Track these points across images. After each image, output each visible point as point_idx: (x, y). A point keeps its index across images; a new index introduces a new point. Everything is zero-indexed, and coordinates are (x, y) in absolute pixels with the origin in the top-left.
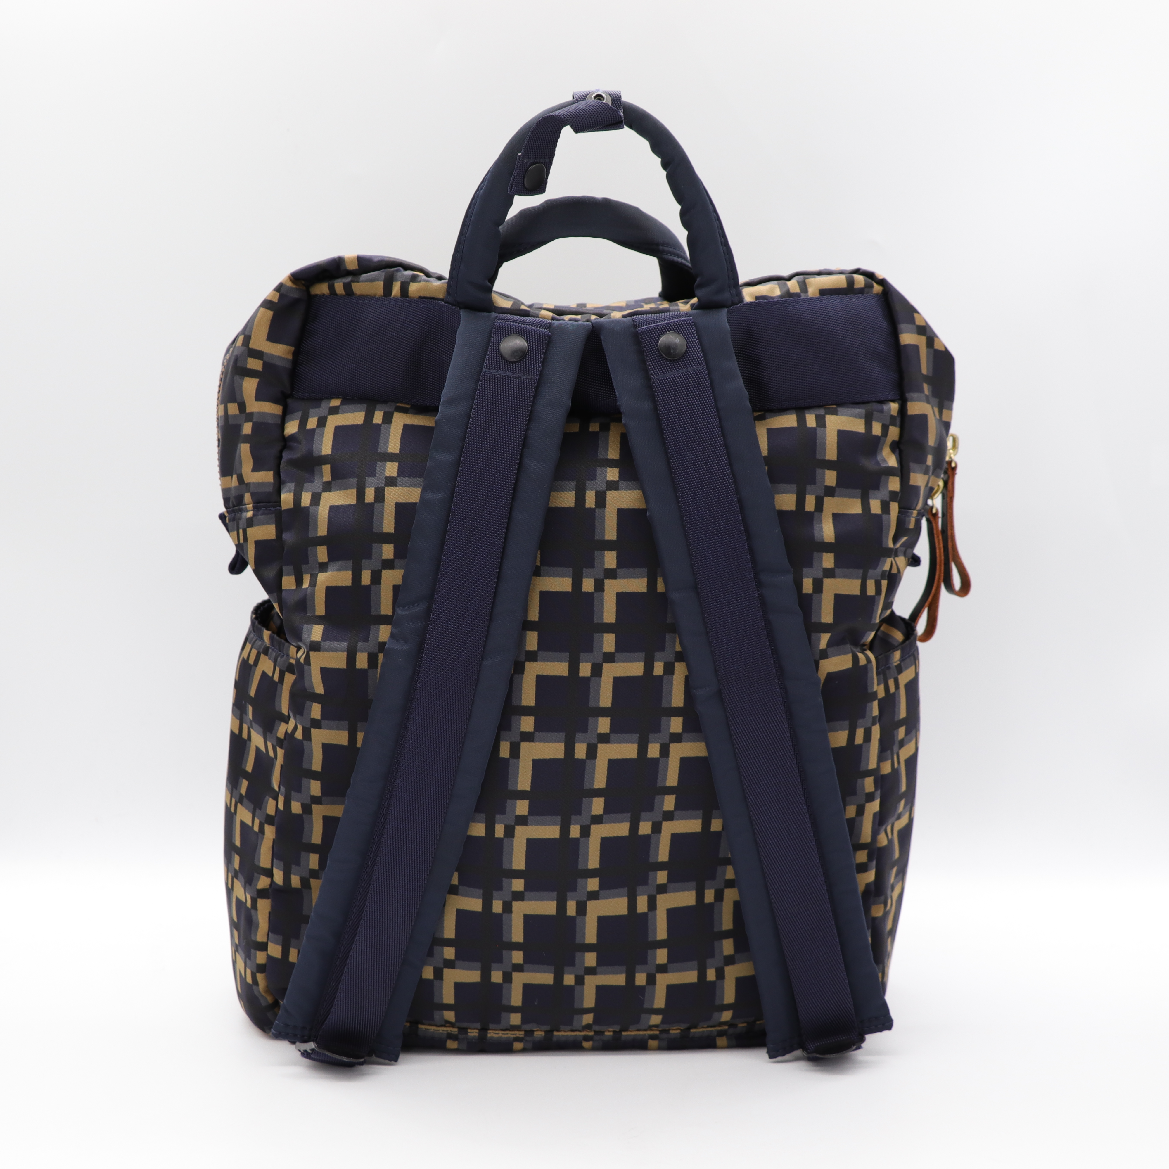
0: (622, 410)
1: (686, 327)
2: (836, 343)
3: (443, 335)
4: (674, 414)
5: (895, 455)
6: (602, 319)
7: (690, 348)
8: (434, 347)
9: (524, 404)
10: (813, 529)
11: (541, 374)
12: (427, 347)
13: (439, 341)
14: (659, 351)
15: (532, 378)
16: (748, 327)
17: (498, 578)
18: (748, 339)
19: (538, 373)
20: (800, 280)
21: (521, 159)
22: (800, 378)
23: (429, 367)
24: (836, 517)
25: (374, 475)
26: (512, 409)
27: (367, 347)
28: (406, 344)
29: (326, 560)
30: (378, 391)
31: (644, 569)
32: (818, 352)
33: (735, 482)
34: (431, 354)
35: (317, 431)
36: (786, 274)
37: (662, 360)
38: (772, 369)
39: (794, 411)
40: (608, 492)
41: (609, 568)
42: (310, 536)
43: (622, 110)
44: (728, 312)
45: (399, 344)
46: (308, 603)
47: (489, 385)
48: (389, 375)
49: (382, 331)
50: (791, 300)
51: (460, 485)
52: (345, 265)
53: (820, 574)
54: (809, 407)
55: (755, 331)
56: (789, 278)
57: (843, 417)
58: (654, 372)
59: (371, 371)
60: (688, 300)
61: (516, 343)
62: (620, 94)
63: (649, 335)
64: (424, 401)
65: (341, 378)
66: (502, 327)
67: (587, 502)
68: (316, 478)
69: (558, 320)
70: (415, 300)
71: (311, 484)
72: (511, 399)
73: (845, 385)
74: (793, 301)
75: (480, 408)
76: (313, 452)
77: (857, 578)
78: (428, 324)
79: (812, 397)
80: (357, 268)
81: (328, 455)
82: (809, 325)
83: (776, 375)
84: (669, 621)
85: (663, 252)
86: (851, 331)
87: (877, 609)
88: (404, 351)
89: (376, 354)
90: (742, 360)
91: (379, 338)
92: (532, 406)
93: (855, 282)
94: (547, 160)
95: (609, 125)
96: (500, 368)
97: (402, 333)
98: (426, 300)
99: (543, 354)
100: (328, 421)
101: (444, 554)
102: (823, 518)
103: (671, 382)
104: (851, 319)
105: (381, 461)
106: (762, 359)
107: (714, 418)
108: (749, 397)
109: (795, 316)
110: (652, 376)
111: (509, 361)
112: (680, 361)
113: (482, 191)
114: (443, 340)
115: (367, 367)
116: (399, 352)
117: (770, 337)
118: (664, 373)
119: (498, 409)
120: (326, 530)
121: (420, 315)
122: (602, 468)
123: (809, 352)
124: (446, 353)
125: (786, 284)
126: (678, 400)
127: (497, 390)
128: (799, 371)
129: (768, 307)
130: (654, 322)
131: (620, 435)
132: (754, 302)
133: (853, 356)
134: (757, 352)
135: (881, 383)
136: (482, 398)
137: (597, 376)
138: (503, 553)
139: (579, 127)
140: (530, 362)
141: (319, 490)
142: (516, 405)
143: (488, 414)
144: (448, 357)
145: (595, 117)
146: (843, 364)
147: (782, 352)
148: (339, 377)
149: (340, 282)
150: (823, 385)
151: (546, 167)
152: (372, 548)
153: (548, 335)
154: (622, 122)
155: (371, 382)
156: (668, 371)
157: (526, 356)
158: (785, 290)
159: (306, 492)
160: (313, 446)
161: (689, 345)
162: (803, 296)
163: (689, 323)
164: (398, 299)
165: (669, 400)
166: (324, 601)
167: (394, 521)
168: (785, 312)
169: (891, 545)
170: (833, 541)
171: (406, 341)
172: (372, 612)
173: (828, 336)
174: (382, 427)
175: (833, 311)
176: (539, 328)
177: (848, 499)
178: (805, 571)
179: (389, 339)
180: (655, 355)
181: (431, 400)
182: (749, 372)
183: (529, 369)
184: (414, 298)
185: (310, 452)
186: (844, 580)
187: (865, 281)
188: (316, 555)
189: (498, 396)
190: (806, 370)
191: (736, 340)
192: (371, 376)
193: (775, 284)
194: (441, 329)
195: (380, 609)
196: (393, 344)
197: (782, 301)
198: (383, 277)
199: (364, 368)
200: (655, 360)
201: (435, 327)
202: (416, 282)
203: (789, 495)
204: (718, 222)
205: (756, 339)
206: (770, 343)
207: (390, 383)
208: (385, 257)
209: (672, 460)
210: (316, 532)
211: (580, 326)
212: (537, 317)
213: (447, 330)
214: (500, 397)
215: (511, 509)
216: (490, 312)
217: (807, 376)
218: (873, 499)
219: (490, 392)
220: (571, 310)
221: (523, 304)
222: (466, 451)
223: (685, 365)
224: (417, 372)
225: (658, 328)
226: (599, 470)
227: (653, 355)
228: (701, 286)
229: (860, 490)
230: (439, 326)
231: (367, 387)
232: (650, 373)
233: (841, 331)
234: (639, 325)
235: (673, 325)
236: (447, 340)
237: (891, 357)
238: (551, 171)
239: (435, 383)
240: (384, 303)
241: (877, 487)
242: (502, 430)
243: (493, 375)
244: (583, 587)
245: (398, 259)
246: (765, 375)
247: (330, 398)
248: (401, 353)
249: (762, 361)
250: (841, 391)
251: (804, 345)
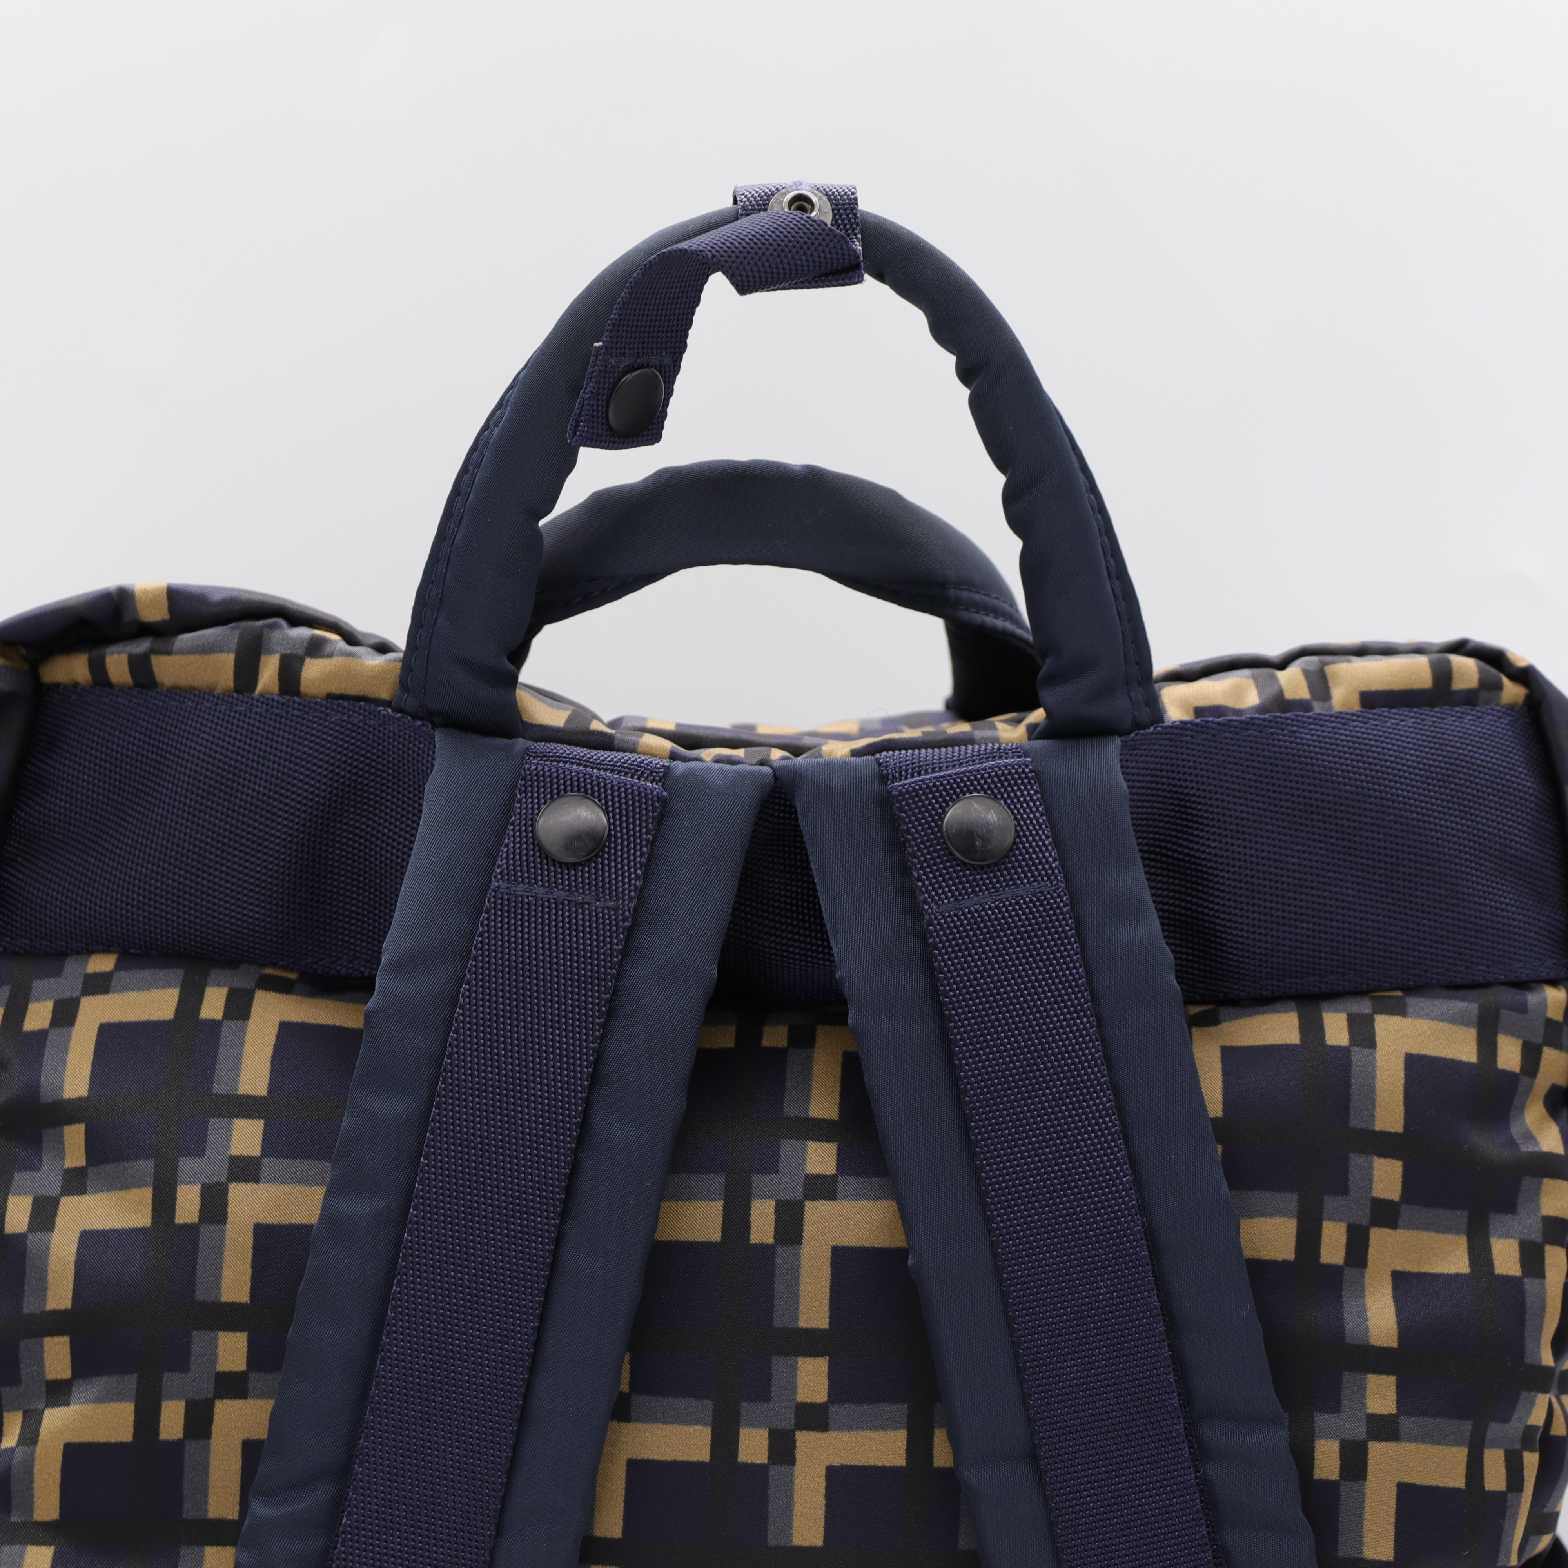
0: (847, 992)
1: (1016, 784)
2: (1402, 831)
3: (388, 794)
4: (980, 1003)
5: (1558, 1124)
6: (799, 759)
7: (1025, 835)
8: (363, 823)
9: (598, 972)
10: (1340, 1311)
11: (641, 896)
12: (346, 824)
13: (376, 809)
14: (944, 843)
15: (618, 906)
16: (1175, 786)
17: (522, 1421)
18: (1174, 817)
19: (633, 894)
20: (1311, 668)
21: (600, 357)
22: (1310, 919)
23: (349, 874)
24: (1400, 1280)
25: (200, 1152)
26: (564, 985)
27: (188, 820)
28: (292, 814)
29: (67, 1374)
30: (214, 936)
31: (900, 1405)
32: (1356, 853)
33: (1138, 1182)
34: (355, 842)
35: (53, 1036)
36: (1274, 650)
37: (951, 867)
38: (1235, 894)
39: (1293, 1003)
40: (809, 1205)
41: (808, 1400)
42: (26, 1311)
43: (859, 236)
44: (1124, 746)
45: (274, 814)
46: (14, 1489)
47: (508, 923)
48: (245, 895)
49: (228, 779)
50: (1287, 718)
51: (428, 1179)
52: (135, 608)
53: (1359, 1431)
54: (1332, 996)
55: (1193, 795)
56: (1283, 663)
57: (1419, 1021)
58: (930, 896)
59: (197, 883)
60: (1021, 715)
61: (579, 817)
62: (853, 193)
63: (920, 800)
64: (333, 962)
65: (117, 900)
66: (543, 776)
67: (754, 1229)
68: (45, 1159)
69: (685, 759)
70: (316, 703)
71: (34, 1174)
72: (564, 959)
73: (1425, 939)
74: (1292, 720)
75: (482, 980)
76: (39, 1092)
77: (1457, 1443)
78: (350, 765)
79: (1340, 970)
80: (167, 617)
81: (80, 1099)
82: (1333, 782)
83: (1248, 911)
84: (964, 1543)
85: (957, 603)
86: (1442, 800)
87: (1513, 1528)
88: (285, 833)
89: (213, 839)
90: (1159, 871)
91: (220, 798)
92: (617, 978)
93: (1455, 675)
94: (668, 360)
95: (827, 275)
96: (535, 879)
97: (282, 788)
98: (346, 704)
99: (646, 846)
100: (80, 1011)
101: (383, 1359)
102: (1367, 1281)
103: (976, 923)
104: (1442, 768)
105: (219, 1116)
106: (1211, 868)
107: (1085, 1016)
108: (1177, 965)
109: (1296, 758)
110: (926, 907)
111: (560, 863)
112: (999, 870)
113: (496, 431)
114: (387, 807)
115: (186, 872)
116: (272, 835)
117: (1231, 813)
118: (956, 900)
119: (529, 983)
120: (70, 1296)
121: (329, 742)
122: (794, 1142)
123: (1333, 851)
124: (394, 840)
125: (1274, 678)
126: (993, 969)
127: (526, 936)
128: (1307, 901)
129: (1227, 735)
130: (933, 769)
131: (840, 1058)
132: (1191, 723)
133: (1447, 864)
134: (1198, 851)
135: (1520, 935)
136: (488, 956)
137: (782, 906)
138: (535, 1357)
139: (751, 279)
140: (613, 864)
141: (54, 1189)
142: (577, 974)
143: (502, 997)
144: (398, 850)
145: (790, 255)
146: (1422, 884)
147: (1263, 851)
148: (112, 897)
149: (120, 653)
150: (1369, 937)
151: (664, 378)
152: (189, 1343)
153: (660, 798)
154: (858, 266)
155: (196, 911)
156: (966, 893)
157: (602, 851)
158: (1270, 691)
159: (19, 1194)
160: (40, 1076)
161: (1022, 830)
162: (1318, 708)
163: (1023, 772)
164: (273, 700)
165: (969, 967)
166: (58, 1481)
167: (249, 1272)
168: (1271, 748)
169: (1547, 1358)
170: (1395, 1345)
171: (292, 807)
172: (185, 1510)
173: (1383, 813)
174: (224, 1029)
175: (1395, 748)
176: (639, 779)
177: (1433, 1234)
178: (1321, 1420)
179: (246, 802)
180: (935, 851)
181: (351, 962)
182: (1177, 902)
183: (610, 882)
184: (314, 697)
185: (33, 1092)
186: (1422, 1447)
187: (1481, 672)
188: (40, 1361)
189: (529, 951)
190: (1325, 898)
191: (1143, 820)
192: (197, 897)
193: (1247, 677)
194: (383, 778)
195: (206, 1502)
196: (256, 814)
197: (1265, 720)
198: (234, 642)
199: (180, 876)
200: (935, 865)
201: (367, 772)
202: (320, 657)
203: (1278, 1220)
204: (1099, 517)
205: (1196, 815)
206: (1233, 827)
207: (245, 915)
208: (240, 590)
209: (976, 1122)
210: (44, 1298)
211: (742, 776)
212: (633, 751)
213: (399, 780)
214: (536, 953)
215: (558, 1241)
216: (510, 737)
217: (1327, 915)
218: (1500, 1236)
219: (508, 941)
220: (720, 734)
221: (595, 717)
222: (444, 1089)
223: (1011, 879)
224: (318, 888)
225: (942, 784)
226: (787, 1147)
227: (928, 853)
228: (1055, 679)
229: (1465, 1213)
230: (379, 769)
231: (185, 926)
232: (921, 898)
233: (1415, 800)
234: (894, 777)
235: (982, 777)
236: (398, 806)
237: (1547, 868)
238: (676, 387)
239: (364, 916)
240: (235, 708)
241: (1509, 1206)
242: (538, 1037)
243: (517, 897)
244: (740, 1450)
245: (274, 597)
246: (1218, 911)
247: (88, 951)
248: (278, 837)
249: (1211, 874)
250: (1416, 953)
251: (1320, 835)
